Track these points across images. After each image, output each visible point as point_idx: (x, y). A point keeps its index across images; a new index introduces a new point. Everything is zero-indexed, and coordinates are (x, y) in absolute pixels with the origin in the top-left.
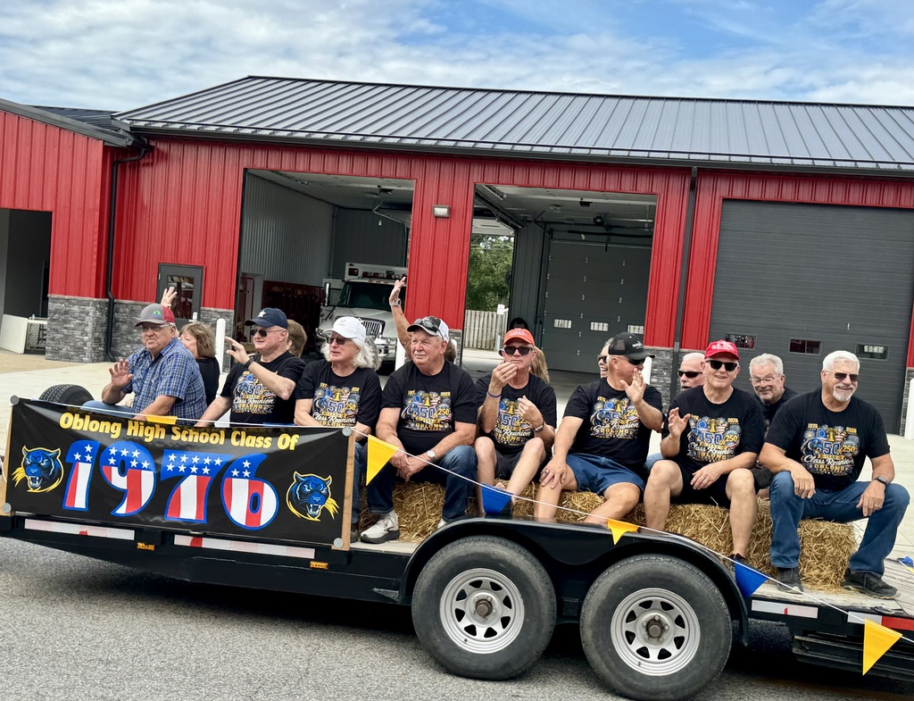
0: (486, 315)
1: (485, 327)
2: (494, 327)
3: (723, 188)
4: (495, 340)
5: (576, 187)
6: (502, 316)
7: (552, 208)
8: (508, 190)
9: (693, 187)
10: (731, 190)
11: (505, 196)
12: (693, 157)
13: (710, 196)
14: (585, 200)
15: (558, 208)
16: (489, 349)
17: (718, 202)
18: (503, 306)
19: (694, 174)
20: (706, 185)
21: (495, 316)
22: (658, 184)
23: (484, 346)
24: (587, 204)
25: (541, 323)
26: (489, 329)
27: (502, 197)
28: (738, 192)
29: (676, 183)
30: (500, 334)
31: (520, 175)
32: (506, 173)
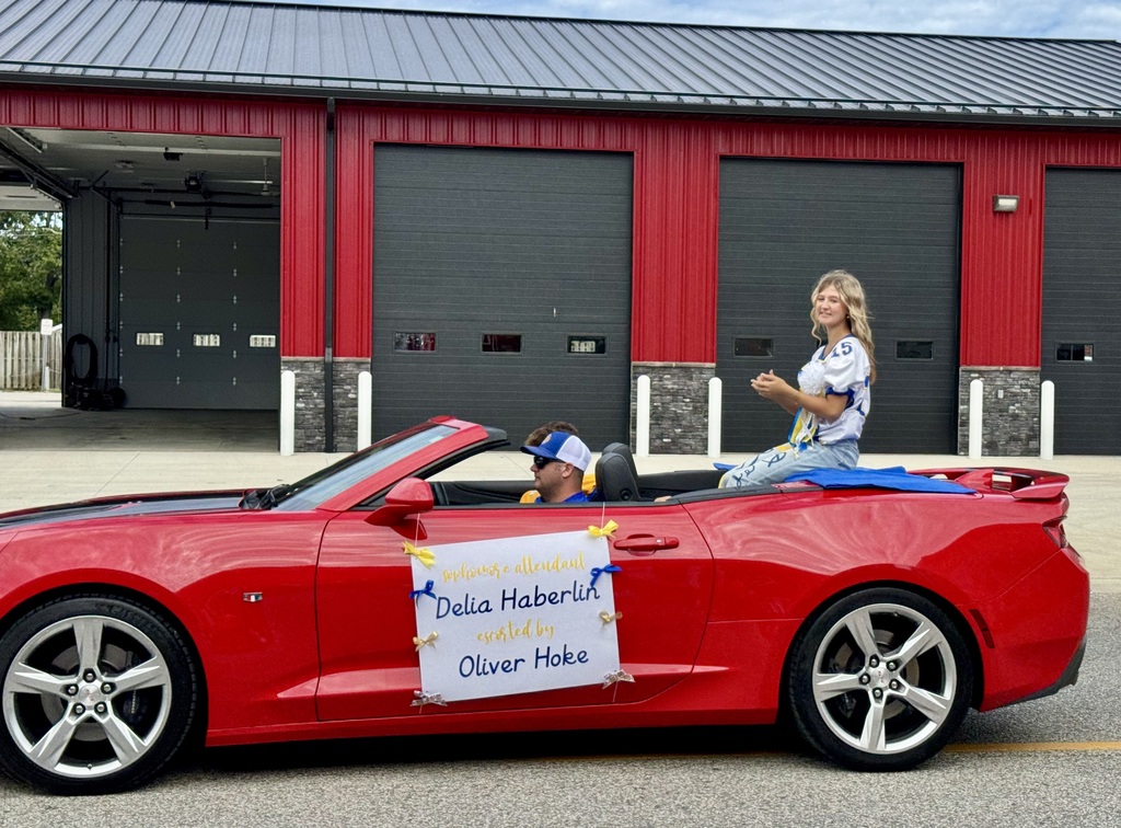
0: (23, 336)
1: (23, 355)
2: (38, 354)
3: (373, 129)
4: (41, 374)
5: (158, 128)
6: (49, 337)
7: (119, 166)
8: (48, 136)
9: (331, 127)
10: (384, 131)
11: (45, 147)
12: (326, 83)
13: (354, 142)
14: (172, 150)
15: (130, 166)
16: (34, 389)
17: (368, 149)
18: (51, 322)
19: (331, 109)
20: (349, 126)
21: (38, 337)
22: (281, 124)
23: (23, 385)
24: (175, 156)
25: (116, 340)
26: (30, 359)
27: (40, 148)
28: (394, 134)
29: (306, 123)
30: (49, 365)
31: (68, 112)
32: (45, 110)
